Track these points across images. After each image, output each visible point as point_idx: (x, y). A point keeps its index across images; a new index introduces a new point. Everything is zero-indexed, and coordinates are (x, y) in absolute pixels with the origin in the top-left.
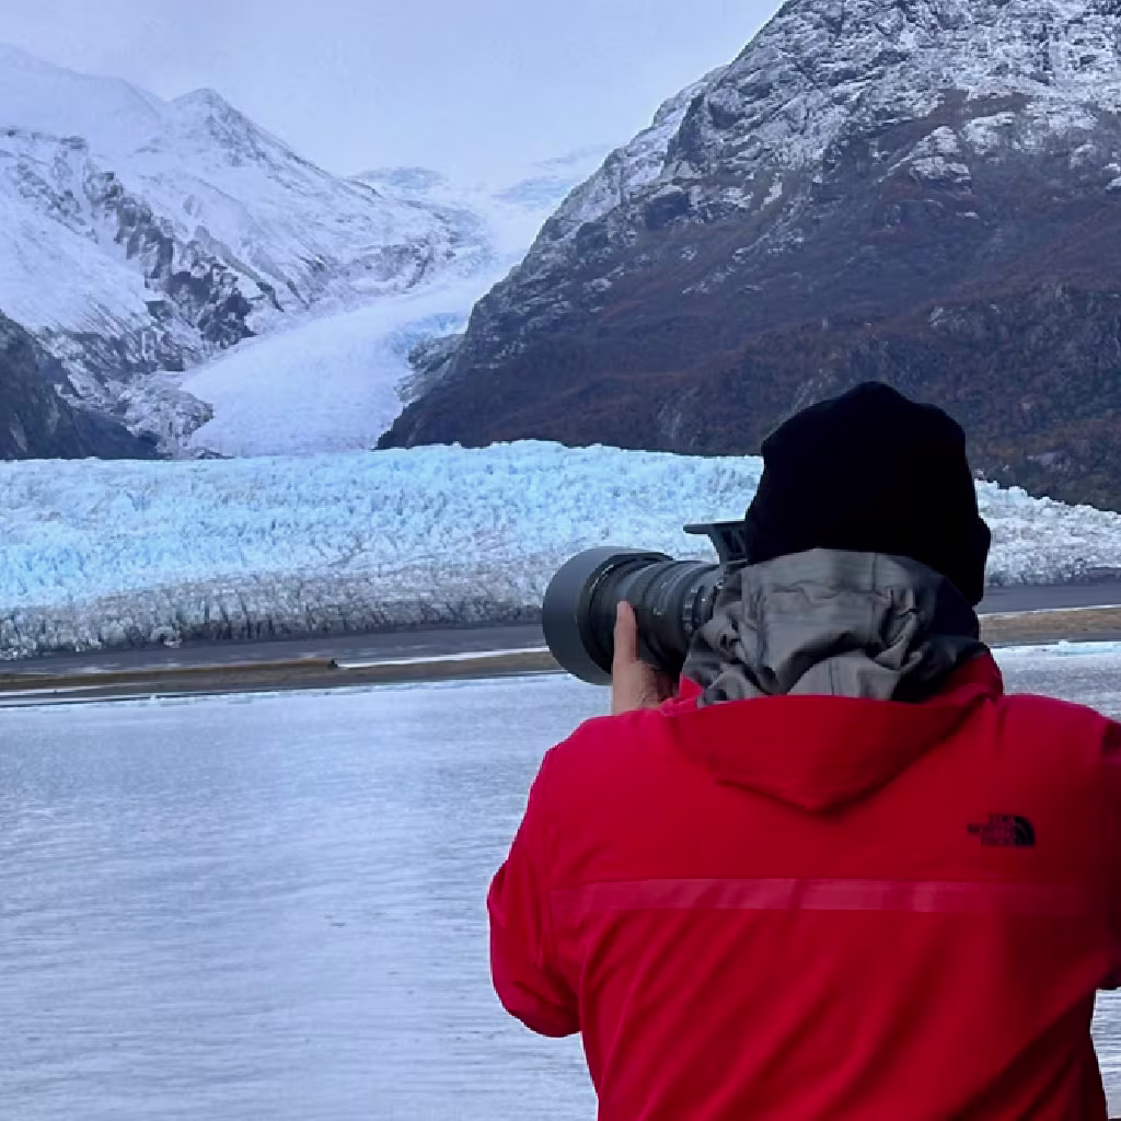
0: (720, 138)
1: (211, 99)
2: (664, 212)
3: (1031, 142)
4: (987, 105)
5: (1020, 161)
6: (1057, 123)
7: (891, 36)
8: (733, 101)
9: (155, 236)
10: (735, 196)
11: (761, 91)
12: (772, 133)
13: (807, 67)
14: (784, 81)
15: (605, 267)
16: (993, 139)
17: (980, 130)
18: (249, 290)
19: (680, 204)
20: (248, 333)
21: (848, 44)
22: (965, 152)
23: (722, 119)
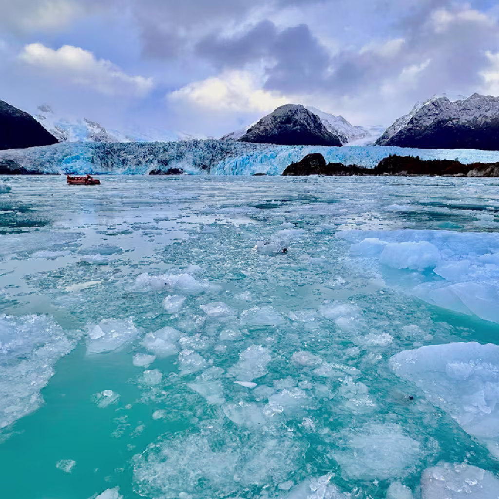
0: (416, 122)
1: (341, 117)
2: (409, 130)
3: (460, 123)
4: (454, 119)
5: (459, 126)
6: (463, 121)
7: (435, 111)
8: (417, 118)
9: (336, 131)
10: (418, 128)
11: (421, 117)
12: (421, 122)
13: (426, 114)
14: (423, 116)
15: (403, 135)
16: (456, 123)
17: (454, 121)
18: (347, 137)
19: (411, 129)
20: (347, 142)
21: (431, 112)
22: (453, 124)
23: (416, 119)
